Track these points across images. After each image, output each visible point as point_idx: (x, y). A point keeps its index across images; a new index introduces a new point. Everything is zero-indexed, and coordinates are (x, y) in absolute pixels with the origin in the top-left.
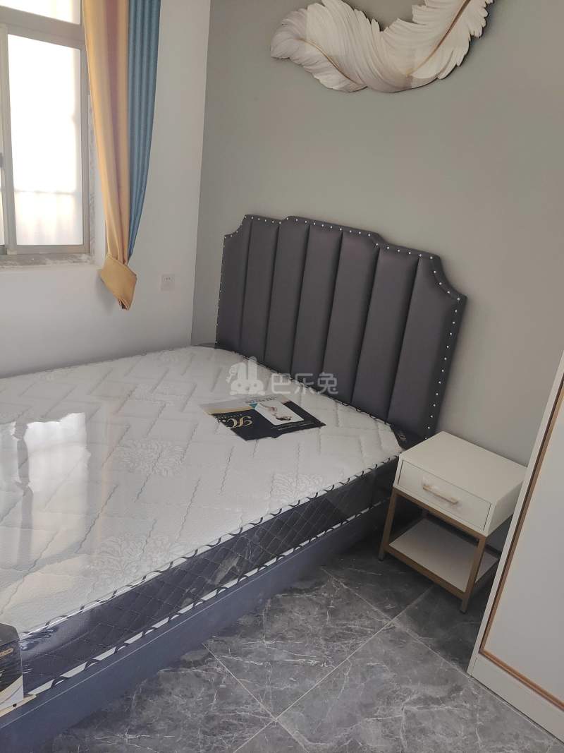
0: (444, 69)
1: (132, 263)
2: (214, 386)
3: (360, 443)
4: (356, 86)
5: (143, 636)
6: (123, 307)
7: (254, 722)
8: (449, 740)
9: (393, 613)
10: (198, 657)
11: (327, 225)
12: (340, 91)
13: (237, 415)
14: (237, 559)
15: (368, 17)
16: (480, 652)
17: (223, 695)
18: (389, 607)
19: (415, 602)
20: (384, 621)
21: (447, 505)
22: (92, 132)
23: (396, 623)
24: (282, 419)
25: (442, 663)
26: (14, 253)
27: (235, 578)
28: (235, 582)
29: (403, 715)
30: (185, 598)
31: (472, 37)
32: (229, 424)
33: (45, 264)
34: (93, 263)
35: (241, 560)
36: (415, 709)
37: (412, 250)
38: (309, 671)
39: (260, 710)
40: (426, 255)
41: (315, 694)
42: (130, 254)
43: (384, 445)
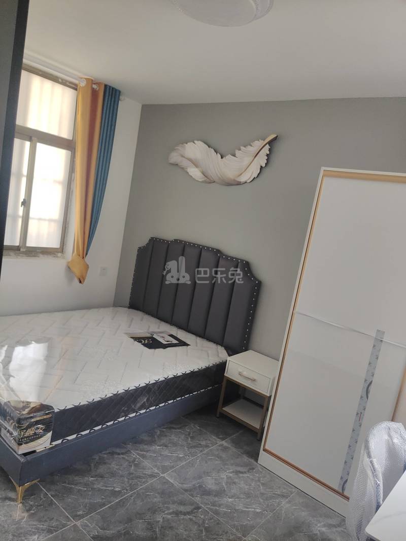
0: (250, 178)
1: (87, 259)
2: (130, 325)
3: (208, 353)
4: (209, 181)
5: (102, 428)
6: (80, 282)
7: (152, 476)
8: (247, 487)
9: (223, 439)
10: (123, 451)
11: (194, 244)
12: (202, 182)
13: (144, 338)
14: (146, 398)
15: (216, 151)
16: (264, 450)
17: (136, 465)
18: (221, 436)
19: (234, 435)
20: (218, 442)
21: (250, 382)
22: (72, 191)
23: (224, 443)
24: (168, 341)
25: (246, 459)
26: (24, 250)
27: (145, 409)
28: (144, 411)
29: (225, 477)
30: (121, 413)
31: (261, 167)
32: (140, 342)
33: (38, 257)
34: (64, 258)
35: (148, 400)
36: (231, 475)
37: (235, 258)
38: (180, 459)
39: (155, 472)
40: (242, 261)
41: (182, 467)
42: (87, 254)
43: (220, 355)
